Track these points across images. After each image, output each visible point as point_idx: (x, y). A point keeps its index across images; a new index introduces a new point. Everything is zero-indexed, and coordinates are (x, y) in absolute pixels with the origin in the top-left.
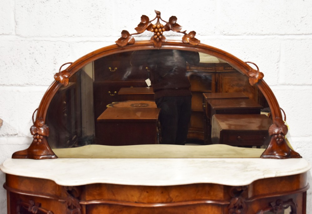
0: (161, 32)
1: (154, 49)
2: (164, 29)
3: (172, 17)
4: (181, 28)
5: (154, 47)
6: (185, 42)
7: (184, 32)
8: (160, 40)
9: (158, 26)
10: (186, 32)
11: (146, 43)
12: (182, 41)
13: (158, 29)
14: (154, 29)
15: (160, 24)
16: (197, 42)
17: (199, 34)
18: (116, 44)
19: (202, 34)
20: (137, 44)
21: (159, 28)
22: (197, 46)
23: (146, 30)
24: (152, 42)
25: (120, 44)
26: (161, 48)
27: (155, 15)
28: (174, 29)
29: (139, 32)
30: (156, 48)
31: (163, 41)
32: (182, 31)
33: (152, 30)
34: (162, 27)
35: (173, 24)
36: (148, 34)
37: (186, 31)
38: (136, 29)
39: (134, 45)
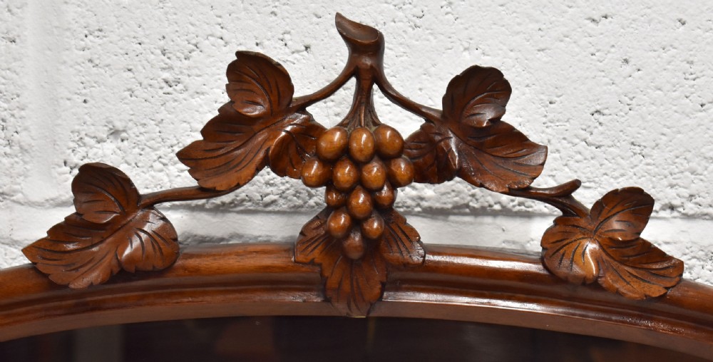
0: (385, 191)
1: (326, 311)
2: (402, 167)
3: (474, 72)
4: (535, 160)
5: (327, 300)
6: (563, 269)
7: (562, 196)
8: (373, 246)
9: (363, 139)
10: (578, 195)
11: (266, 268)
12: (542, 260)
13: (359, 165)
14: (330, 163)
15: (376, 123)
16: (657, 274)
17: (672, 208)
18: (33, 268)
19: (690, 208)
20: (196, 271)
21: (369, 160)
22: (659, 306)
23: (267, 169)
24: (312, 263)
25: (57, 273)
26: (379, 312)
27: (339, 56)
28: (480, 171)
29: (209, 184)
30: (340, 309)
31: (394, 255)
32: (544, 182)
33: (315, 169)
34: (390, 151)
35: (480, 131)
36: (282, 195)
37: (575, 185)
38: (185, 156)
39: (168, 279)
